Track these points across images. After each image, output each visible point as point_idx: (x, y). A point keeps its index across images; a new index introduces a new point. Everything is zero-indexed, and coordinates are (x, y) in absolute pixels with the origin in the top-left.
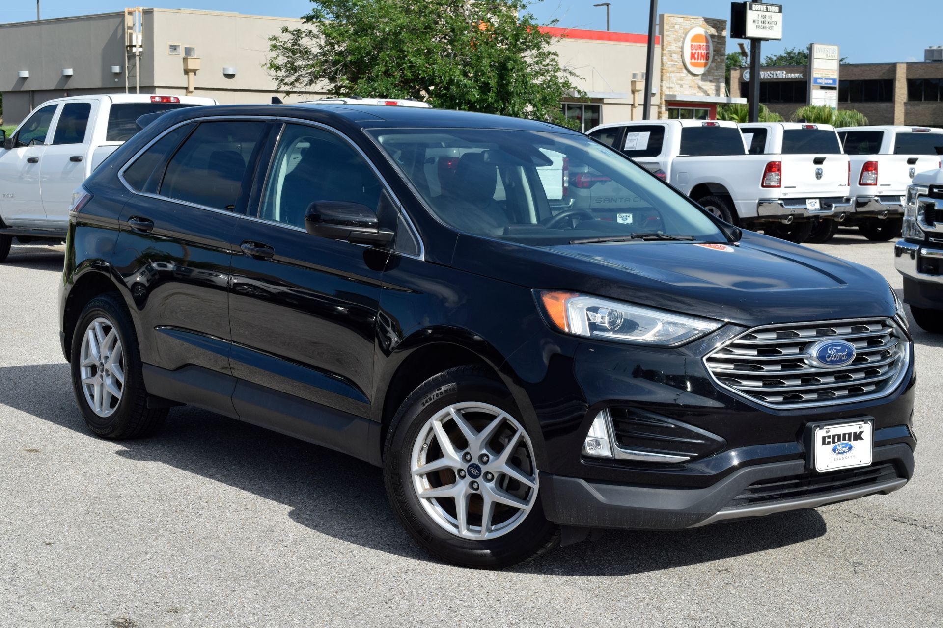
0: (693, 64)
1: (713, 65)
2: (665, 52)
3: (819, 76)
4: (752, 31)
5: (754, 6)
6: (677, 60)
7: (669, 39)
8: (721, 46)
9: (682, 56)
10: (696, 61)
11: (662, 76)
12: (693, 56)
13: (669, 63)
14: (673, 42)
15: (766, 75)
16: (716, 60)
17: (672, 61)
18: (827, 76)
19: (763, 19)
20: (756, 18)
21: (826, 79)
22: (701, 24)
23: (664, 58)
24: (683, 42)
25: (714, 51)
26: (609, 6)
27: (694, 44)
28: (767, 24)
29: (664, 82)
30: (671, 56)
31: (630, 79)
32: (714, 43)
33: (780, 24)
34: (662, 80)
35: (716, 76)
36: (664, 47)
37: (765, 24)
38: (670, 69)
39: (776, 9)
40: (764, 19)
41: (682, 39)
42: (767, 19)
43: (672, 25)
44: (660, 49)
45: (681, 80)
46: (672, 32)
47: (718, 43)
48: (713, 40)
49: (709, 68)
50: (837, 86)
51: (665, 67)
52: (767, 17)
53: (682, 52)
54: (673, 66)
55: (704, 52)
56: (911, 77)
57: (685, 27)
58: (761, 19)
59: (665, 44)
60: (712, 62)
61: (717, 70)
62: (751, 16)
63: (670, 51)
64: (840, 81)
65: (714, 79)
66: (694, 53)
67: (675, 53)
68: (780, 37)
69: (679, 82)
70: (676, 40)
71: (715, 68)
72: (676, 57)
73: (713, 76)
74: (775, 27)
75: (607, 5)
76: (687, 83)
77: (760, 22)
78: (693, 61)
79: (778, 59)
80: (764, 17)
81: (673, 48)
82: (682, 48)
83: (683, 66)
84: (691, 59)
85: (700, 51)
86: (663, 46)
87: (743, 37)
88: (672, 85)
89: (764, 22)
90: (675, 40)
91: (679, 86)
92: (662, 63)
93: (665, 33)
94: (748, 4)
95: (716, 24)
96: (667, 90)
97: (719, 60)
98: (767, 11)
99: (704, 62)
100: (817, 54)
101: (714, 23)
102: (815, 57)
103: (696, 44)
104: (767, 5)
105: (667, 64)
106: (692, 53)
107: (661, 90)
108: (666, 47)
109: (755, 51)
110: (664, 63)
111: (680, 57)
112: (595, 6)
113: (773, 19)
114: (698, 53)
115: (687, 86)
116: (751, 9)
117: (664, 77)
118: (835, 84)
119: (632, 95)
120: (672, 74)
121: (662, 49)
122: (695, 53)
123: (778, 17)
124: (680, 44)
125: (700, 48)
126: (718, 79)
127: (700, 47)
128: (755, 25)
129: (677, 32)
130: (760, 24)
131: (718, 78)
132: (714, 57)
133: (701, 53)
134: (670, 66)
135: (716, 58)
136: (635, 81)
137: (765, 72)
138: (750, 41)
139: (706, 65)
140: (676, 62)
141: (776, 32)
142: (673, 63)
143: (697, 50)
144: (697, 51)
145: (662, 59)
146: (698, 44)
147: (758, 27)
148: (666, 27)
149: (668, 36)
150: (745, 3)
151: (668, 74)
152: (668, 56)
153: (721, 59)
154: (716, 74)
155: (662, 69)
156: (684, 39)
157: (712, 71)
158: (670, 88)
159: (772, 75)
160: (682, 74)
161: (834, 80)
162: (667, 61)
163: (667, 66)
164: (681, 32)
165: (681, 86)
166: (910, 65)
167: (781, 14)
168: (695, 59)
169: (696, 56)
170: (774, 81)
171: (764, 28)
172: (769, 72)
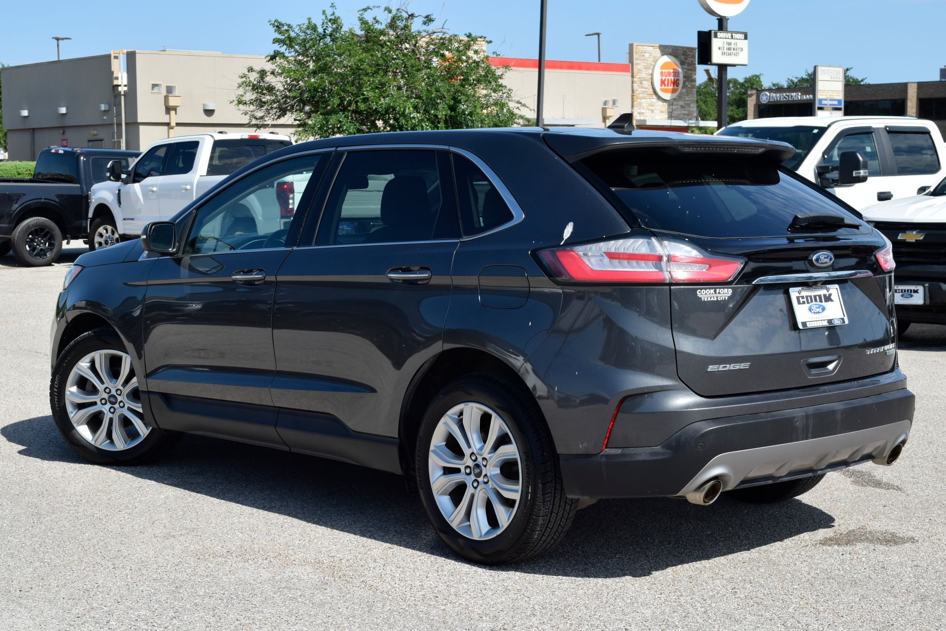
0: (662, 90)
1: (684, 91)
2: (635, 79)
3: (824, 97)
4: (717, 57)
5: (718, 34)
6: (647, 86)
7: (638, 67)
8: (691, 72)
9: (652, 83)
10: (666, 87)
11: (632, 103)
12: (663, 82)
13: (639, 90)
14: (643, 70)
15: (782, 97)
16: (687, 86)
17: (643, 88)
18: (832, 97)
19: (728, 46)
20: (721, 45)
21: (831, 100)
22: (670, 52)
23: (635, 85)
24: (653, 70)
25: (684, 77)
26: (600, 35)
27: (663, 71)
28: (732, 51)
29: (635, 108)
30: (641, 83)
31: (602, 106)
32: (684, 70)
33: (746, 50)
34: (633, 106)
35: (687, 101)
36: (634, 75)
38: (641, 95)
39: (742, 36)
40: (730, 46)
41: (652, 67)
42: (732, 46)
43: (642, 54)
44: (630, 77)
45: (651, 106)
46: (641, 60)
47: (688, 70)
48: (683, 67)
49: (680, 93)
50: (842, 106)
51: (635, 94)
52: (733, 44)
53: (652, 79)
54: (643, 92)
56: (922, 96)
57: (655, 55)
58: (726, 46)
59: (635, 72)
60: (683, 88)
61: (687, 95)
62: (716, 43)
63: (640, 78)
64: (845, 102)
65: (685, 104)
67: (645, 80)
68: (745, 62)
69: (650, 108)
70: (646, 68)
71: (686, 94)
72: (647, 84)
73: (684, 101)
74: (741, 53)
75: (598, 34)
76: (658, 108)
77: (725, 49)
78: (663, 87)
79: (799, 81)
80: (730, 44)
81: (644, 75)
82: (652, 75)
83: (652, 93)
84: (661, 86)
85: (670, 78)
86: (632, 74)
87: (709, 63)
88: (642, 111)
89: (729, 49)
90: (645, 68)
91: (650, 111)
92: (633, 91)
93: (635, 62)
94: (713, 32)
95: (686, 51)
96: (638, 115)
97: (689, 86)
98: (732, 38)
99: (672, 87)
100: (820, 76)
101: (684, 51)
102: (819, 79)
103: (666, 71)
104: (732, 32)
105: (637, 90)
106: (662, 79)
108: (637, 75)
109: (722, 77)
110: (635, 89)
111: (650, 83)
112: (586, 35)
113: (738, 46)
114: (668, 80)
115: (658, 112)
116: (716, 36)
117: (635, 103)
118: (841, 105)
119: (604, 124)
120: (643, 100)
121: (633, 76)
122: (665, 79)
123: (744, 44)
124: (650, 71)
125: (669, 75)
126: (690, 104)
127: (669, 74)
128: (720, 52)
129: (647, 60)
130: (725, 51)
131: (689, 102)
132: (684, 83)
133: (671, 79)
134: (641, 92)
135: (687, 83)
136: (606, 108)
137: (781, 94)
138: (717, 67)
139: (674, 91)
140: (647, 88)
141: (742, 58)
142: (643, 90)
143: (666, 76)
144: (667, 78)
145: (632, 86)
146: (668, 71)
147: (723, 54)
148: (635, 56)
149: (637, 64)
150: (710, 31)
151: (639, 100)
152: (638, 83)
153: (691, 85)
154: (687, 99)
155: (632, 96)
156: (654, 66)
157: (683, 96)
158: (640, 113)
159: (787, 97)
160: (653, 100)
161: (839, 101)
162: (637, 87)
163: (637, 92)
164: (651, 60)
165: (652, 111)
166: (921, 85)
167: (746, 41)
168: (665, 86)
169: (666, 82)
170: (790, 102)
171: (730, 54)
172: (784, 94)
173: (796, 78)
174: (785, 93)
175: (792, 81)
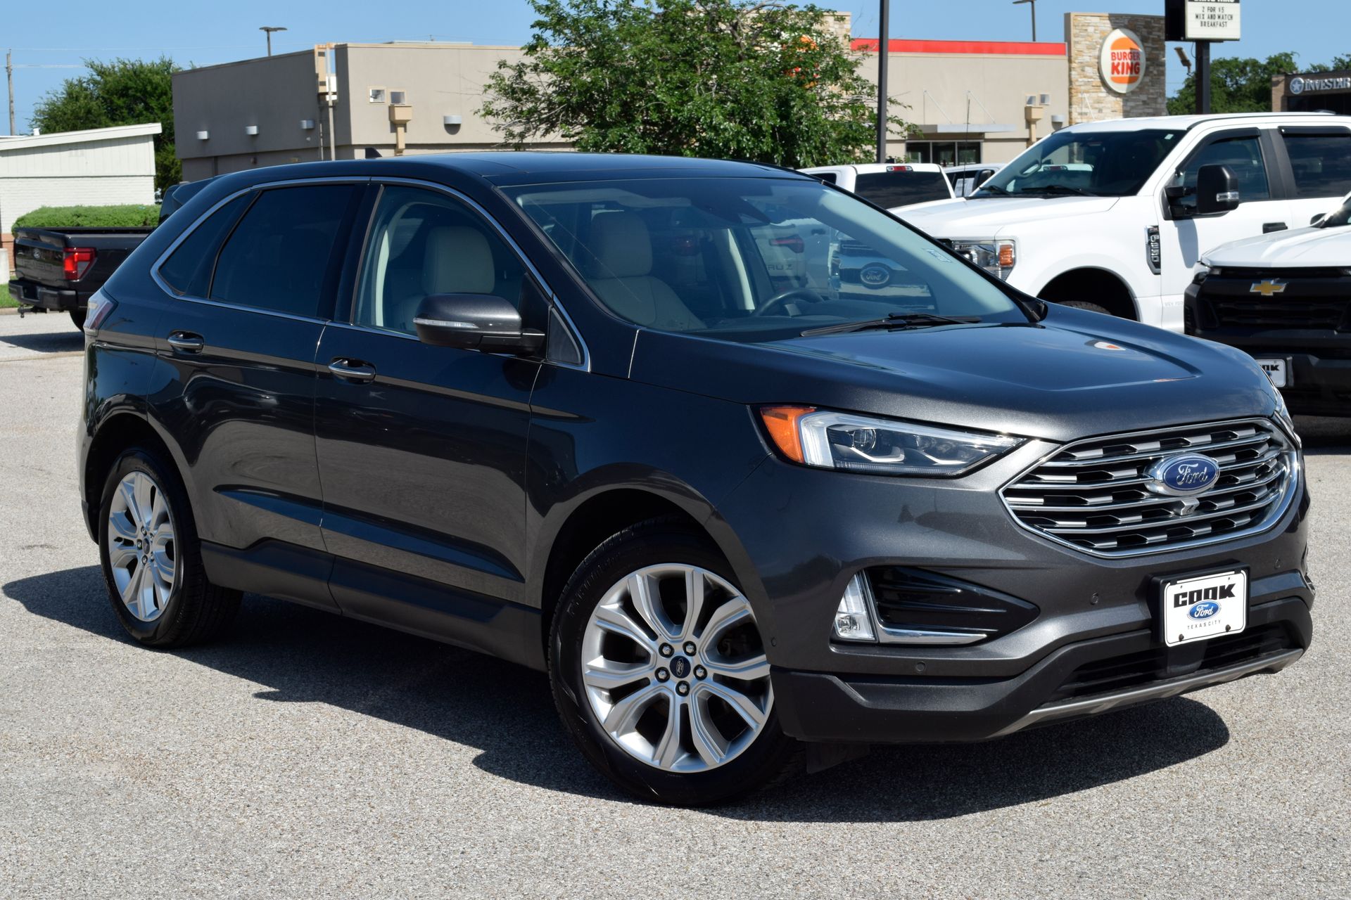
0: (1114, 80)
1: (1147, 79)
2: (1074, 65)
4: (1194, 29)
6: (1092, 75)
7: (1078, 47)
8: (1157, 52)
9: (1099, 70)
10: (1120, 75)
11: (1070, 98)
12: (1115, 68)
13: (1080, 80)
14: (1086, 51)
15: (1323, 85)
16: (1152, 72)
17: (1085, 77)
19: (1210, 13)
20: (1199, 12)
22: (1126, 23)
23: (1073, 73)
24: (1100, 50)
25: (1147, 60)
27: (1116, 51)
28: (1217, 19)
29: (1074, 106)
30: (1083, 70)
31: (1024, 104)
32: (1147, 49)
33: (1237, 18)
34: (1070, 104)
35: (1152, 94)
36: (1073, 59)
37: (1213, 19)
38: (1083, 88)
40: (1213, 13)
41: (1099, 46)
42: (1217, 13)
43: (1084, 28)
44: (1067, 61)
45: (1098, 103)
46: (1083, 37)
47: (1153, 49)
48: (1146, 44)
49: (1141, 83)
51: (1074, 86)
52: (1217, 10)
53: (1099, 63)
54: (1086, 83)
55: (1131, 62)
57: (1104, 28)
58: (1207, 13)
59: (1073, 54)
60: (1145, 75)
61: (1152, 86)
62: (1193, 9)
63: (1081, 63)
65: (1149, 98)
66: (1116, 64)
67: (1089, 66)
68: (1237, 36)
69: (1097, 105)
70: (1090, 48)
71: (1150, 84)
72: (1091, 71)
73: (1148, 94)
74: (1229, 22)
76: (1109, 105)
77: (1206, 17)
78: (1116, 75)
80: (1213, 9)
81: (1086, 58)
82: (1099, 58)
83: (1099, 84)
84: (1113, 73)
85: (1125, 62)
86: (1070, 57)
87: (1182, 38)
88: (1084, 110)
89: (1212, 17)
90: (1088, 48)
91: (1097, 111)
92: (1071, 82)
93: (1073, 39)
95: (1150, 22)
96: (1079, 117)
97: (1155, 72)
98: (1216, 1)
99: (1128, 75)
101: (1146, 22)
103: (1119, 51)
105: (1077, 81)
106: (1113, 64)
107: (1070, 118)
108: (1076, 59)
109: (1201, 58)
110: (1073, 80)
111: (1096, 70)
113: (1226, 12)
114: (1123, 64)
115: (1109, 111)
117: (1074, 99)
119: (1028, 130)
120: (1086, 95)
121: (1070, 61)
122: (1119, 64)
123: (1234, 9)
124: (1096, 53)
125: (1125, 57)
126: (1156, 99)
127: (1124, 55)
128: (1198, 22)
129: (1090, 36)
130: (1206, 19)
131: (1155, 96)
132: (1147, 68)
133: (1128, 64)
134: (1082, 83)
135: (1151, 69)
136: (1031, 107)
137: (1322, 81)
138: (1195, 44)
139: (1131, 80)
140: (1091, 78)
141: (1232, 30)
142: (1086, 80)
143: (1120, 59)
144: (1121, 62)
145: (1070, 75)
146: (1122, 51)
147: (1203, 24)
148: (1073, 31)
149: (1077, 43)
151: (1080, 95)
152: (1079, 70)
153: (1158, 71)
154: (1151, 91)
155: (1070, 89)
156: (1102, 45)
157: (1146, 88)
158: (1082, 114)
159: (1330, 84)
160: (1101, 95)
162: (1077, 76)
163: (1077, 83)
164: (1097, 37)
165: (1100, 111)
167: (1237, 5)
168: (1118, 73)
169: (1120, 68)
170: (1335, 92)
171: (1213, 25)
172: (1326, 81)
174: (1327, 78)
175: (1340, 60)
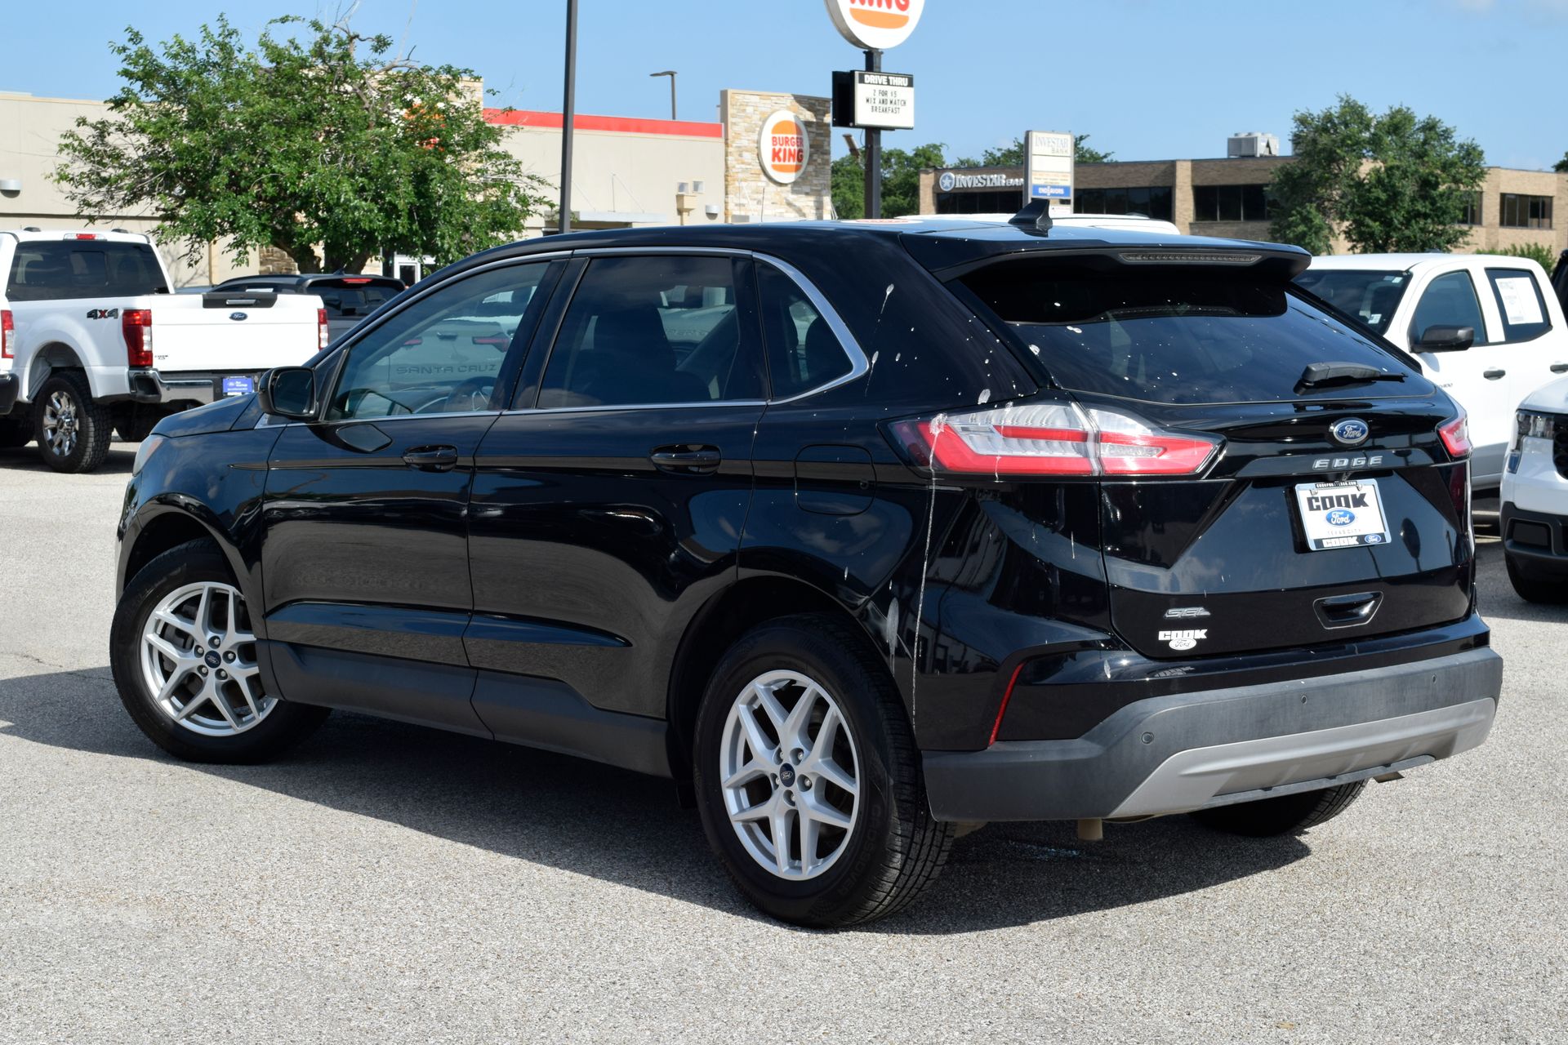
0: (775, 167)
1: (811, 168)
2: (730, 149)
3: (1041, 182)
4: (864, 114)
5: (866, 76)
6: (750, 161)
7: (736, 128)
8: (822, 140)
9: (759, 155)
10: (782, 163)
11: (727, 187)
12: (775, 155)
13: (737, 166)
14: (744, 134)
16: (815, 161)
17: (743, 163)
18: (1054, 183)
19: (882, 98)
20: (871, 96)
21: (1053, 187)
22: (789, 105)
23: (730, 158)
24: (760, 134)
25: (811, 146)
26: (675, 75)
27: (777, 136)
28: (889, 105)
29: (730, 196)
30: (741, 155)
31: (676, 192)
32: (812, 135)
33: (911, 104)
34: (727, 194)
35: (816, 185)
36: (729, 142)
37: (885, 104)
38: (740, 175)
39: (905, 81)
40: (884, 97)
41: (758, 129)
42: (889, 97)
43: (742, 108)
44: (723, 145)
45: (757, 193)
46: (741, 117)
47: (818, 135)
48: (809, 129)
49: (804, 173)
50: (1071, 197)
51: (731, 173)
52: (889, 94)
53: (758, 148)
54: (744, 171)
55: (794, 148)
56: (1199, 183)
57: (763, 109)
58: (879, 97)
59: (730, 137)
60: (809, 164)
61: (816, 176)
62: (862, 92)
63: (739, 147)
64: (1076, 191)
65: (812, 190)
66: (777, 149)
67: (747, 151)
68: (911, 124)
69: (756, 196)
70: (749, 130)
71: (813, 174)
72: (749, 157)
73: (811, 185)
74: (902, 109)
75: (672, 74)
76: (769, 197)
77: (877, 101)
78: (777, 162)
79: (1003, 155)
80: (884, 93)
81: (744, 143)
82: (758, 142)
83: (761, 172)
84: (773, 160)
85: (787, 148)
86: (727, 139)
87: (851, 124)
88: (743, 201)
89: (883, 102)
90: (747, 131)
91: (755, 202)
92: (727, 168)
93: (730, 120)
94: (857, 74)
95: (814, 104)
96: (736, 208)
97: (819, 161)
98: (889, 84)
99: (791, 163)
100: (1036, 148)
101: (810, 104)
102: (1034, 152)
103: (781, 136)
104: (888, 75)
105: (734, 167)
106: (774, 150)
107: (726, 209)
108: (733, 142)
109: (872, 147)
110: (730, 166)
111: (755, 156)
112: (652, 75)
113: (897, 98)
114: (785, 150)
115: (769, 202)
116: (862, 81)
117: (730, 188)
118: (1069, 195)
119: (679, 220)
120: (744, 184)
121: (727, 144)
122: (780, 150)
123: (908, 94)
124: (755, 137)
125: (787, 142)
126: (820, 191)
127: (787, 141)
128: (869, 106)
129: (749, 118)
130: (877, 104)
131: (819, 188)
133: (790, 150)
134: (740, 170)
135: (815, 157)
136: (682, 196)
138: (864, 131)
139: (797, 168)
140: (749, 164)
141: (904, 117)
142: (744, 166)
143: (782, 145)
144: (783, 148)
145: (726, 160)
146: (784, 136)
147: (874, 109)
148: (731, 111)
149: (734, 124)
150: (852, 73)
151: (737, 184)
152: (736, 155)
153: (823, 159)
154: (815, 182)
155: (726, 176)
156: (762, 128)
157: (809, 178)
158: (740, 205)
160: (760, 184)
161: (1066, 189)
162: (734, 163)
163: (734, 170)
164: (756, 118)
165: (759, 202)
166: (1197, 164)
167: (911, 90)
168: (779, 160)
169: (781, 155)
170: (988, 190)
171: (885, 110)
173: (999, 150)
174: (980, 174)
175: (991, 154)
